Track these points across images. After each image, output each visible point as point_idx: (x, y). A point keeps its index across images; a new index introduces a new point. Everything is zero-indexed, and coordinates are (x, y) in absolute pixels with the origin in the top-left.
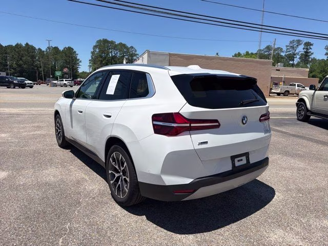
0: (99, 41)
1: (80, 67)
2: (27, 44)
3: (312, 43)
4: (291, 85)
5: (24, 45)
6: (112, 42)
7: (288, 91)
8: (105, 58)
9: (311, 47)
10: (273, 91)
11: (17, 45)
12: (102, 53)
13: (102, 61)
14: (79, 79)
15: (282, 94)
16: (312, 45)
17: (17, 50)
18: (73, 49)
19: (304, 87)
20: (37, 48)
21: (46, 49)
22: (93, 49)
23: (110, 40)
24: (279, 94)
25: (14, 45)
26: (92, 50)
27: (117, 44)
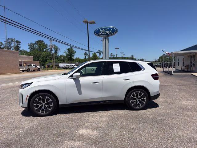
3: (20, 41)
4: (29, 65)
7: (29, 69)
9: (20, 43)
10: (20, 69)
15: (26, 70)
16: (20, 42)
19: (37, 66)
24: (23, 71)
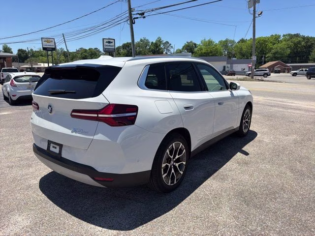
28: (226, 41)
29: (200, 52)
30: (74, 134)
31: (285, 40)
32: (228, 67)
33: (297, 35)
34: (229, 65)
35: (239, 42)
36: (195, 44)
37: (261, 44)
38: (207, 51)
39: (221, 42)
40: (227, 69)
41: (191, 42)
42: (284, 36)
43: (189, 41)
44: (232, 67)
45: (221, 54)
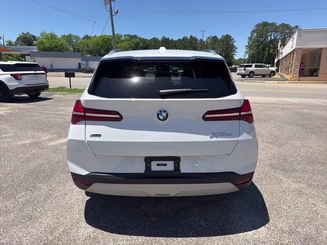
0: (258, 26)
1: (236, 53)
2: (191, 37)
5: (189, 38)
6: (273, 24)
8: (263, 42)
11: (184, 38)
12: (260, 38)
13: (258, 46)
14: (233, 66)
17: (183, 43)
18: (231, 37)
20: (199, 39)
21: (207, 39)
22: (251, 34)
23: (270, 22)
25: (181, 39)
26: (250, 36)
27: (278, 25)
28: (70, 36)
29: (42, 46)
30: (215, 139)
31: (126, 40)
32: (83, 64)
33: (135, 37)
34: (84, 62)
35: (83, 39)
36: (34, 37)
37: (106, 42)
38: (51, 45)
39: (64, 36)
40: (83, 67)
41: (28, 33)
42: (125, 36)
43: (26, 33)
44: (87, 65)
45: (67, 50)
